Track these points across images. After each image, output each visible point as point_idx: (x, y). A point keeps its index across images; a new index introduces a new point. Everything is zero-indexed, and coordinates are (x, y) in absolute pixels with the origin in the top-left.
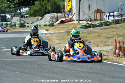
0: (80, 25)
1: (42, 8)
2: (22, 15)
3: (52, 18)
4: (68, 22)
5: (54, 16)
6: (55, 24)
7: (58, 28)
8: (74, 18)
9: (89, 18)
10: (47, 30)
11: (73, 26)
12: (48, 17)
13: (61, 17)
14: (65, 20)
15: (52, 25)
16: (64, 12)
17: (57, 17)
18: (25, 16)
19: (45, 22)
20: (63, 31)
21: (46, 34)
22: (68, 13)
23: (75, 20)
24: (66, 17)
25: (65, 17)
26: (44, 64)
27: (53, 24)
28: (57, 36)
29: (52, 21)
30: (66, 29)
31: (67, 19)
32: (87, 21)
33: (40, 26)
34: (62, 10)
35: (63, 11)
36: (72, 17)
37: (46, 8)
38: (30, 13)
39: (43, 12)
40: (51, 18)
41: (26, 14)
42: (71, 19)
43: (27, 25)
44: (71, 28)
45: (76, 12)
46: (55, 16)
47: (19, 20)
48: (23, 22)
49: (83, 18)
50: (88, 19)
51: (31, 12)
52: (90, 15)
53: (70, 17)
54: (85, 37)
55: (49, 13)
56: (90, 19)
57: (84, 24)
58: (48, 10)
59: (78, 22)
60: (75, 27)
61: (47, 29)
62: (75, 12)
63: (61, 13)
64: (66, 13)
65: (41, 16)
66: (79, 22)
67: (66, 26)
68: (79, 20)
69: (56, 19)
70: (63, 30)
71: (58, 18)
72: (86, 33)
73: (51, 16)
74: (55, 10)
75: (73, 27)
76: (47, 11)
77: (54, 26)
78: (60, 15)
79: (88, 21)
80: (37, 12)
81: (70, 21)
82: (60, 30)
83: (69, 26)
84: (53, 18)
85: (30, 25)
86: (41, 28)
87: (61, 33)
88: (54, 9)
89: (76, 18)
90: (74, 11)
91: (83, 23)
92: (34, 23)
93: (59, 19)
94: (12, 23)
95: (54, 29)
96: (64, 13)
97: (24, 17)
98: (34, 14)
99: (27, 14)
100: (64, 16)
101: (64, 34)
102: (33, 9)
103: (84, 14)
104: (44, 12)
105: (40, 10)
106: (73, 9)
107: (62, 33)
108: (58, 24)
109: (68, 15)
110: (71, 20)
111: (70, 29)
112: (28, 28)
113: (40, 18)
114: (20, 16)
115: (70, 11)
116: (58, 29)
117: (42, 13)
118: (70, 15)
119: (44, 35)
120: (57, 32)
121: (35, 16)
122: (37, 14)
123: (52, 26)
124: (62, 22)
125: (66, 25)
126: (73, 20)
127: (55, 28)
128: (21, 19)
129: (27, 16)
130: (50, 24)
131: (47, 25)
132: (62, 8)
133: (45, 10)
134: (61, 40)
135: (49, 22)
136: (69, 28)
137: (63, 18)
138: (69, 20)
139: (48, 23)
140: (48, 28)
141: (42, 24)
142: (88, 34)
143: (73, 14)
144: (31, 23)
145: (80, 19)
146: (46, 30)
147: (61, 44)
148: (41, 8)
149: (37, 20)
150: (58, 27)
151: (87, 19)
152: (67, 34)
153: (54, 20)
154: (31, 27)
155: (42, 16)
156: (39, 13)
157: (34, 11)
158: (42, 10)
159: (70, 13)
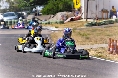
2: (36, 13)
3: (63, 16)
6: (65, 22)
7: (67, 25)
8: (83, 16)
10: (57, 27)
12: (59, 15)
13: (71, 15)
14: (74, 18)
17: (68, 15)
19: (57, 20)
21: (54, 31)
22: (77, 12)
23: (84, 18)
25: (75, 16)
29: (63, 19)
30: (74, 26)
31: (77, 17)
33: (51, 23)
34: (73, 9)
36: (81, 15)
38: (44, 11)
40: (62, 16)
41: (40, 12)
43: (40, 22)
44: (79, 26)
45: (85, 11)
46: (66, 14)
49: (91, 17)
50: (95, 18)
51: (45, 11)
52: (97, 14)
53: (79, 15)
54: (89, 34)
55: (60, 11)
57: (90, 22)
59: (85, 20)
62: (84, 11)
63: (71, 11)
65: (53, 14)
68: (87, 19)
69: (66, 17)
72: (90, 30)
73: (62, 14)
75: (81, 25)
76: (59, 9)
78: (70, 13)
79: (95, 20)
80: (50, 11)
81: (79, 19)
83: (77, 24)
85: (43, 22)
86: (52, 25)
89: (84, 16)
90: (83, 10)
92: (47, 20)
93: (69, 17)
94: (27, 20)
95: (63, 26)
96: (74, 11)
97: (39, 15)
98: (47, 12)
100: (74, 14)
102: (46, 8)
103: (92, 13)
106: (82, 8)
108: (69, 21)
109: (78, 13)
110: (80, 18)
113: (52, 16)
114: (34, 14)
115: (80, 10)
117: (55, 12)
118: (79, 14)
119: (53, 32)
121: (48, 14)
122: (50, 13)
123: (62, 24)
124: (72, 20)
126: (82, 19)
127: (64, 26)
128: (35, 16)
129: (41, 14)
130: (61, 21)
131: (58, 22)
133: (57, 9)
135: (60, 20)
136: (77, 26)
137: (73, 16)
138: (78, 18)
139: (58, 21)
140: (59, 25)
141: (53, 21)
142: (92, 32)
144: (44, 20)
148: (54, 7)
149: (50, 18)
150: (67, 24)
153: (65, 18)
154: (43, 24)
155: (55, 14)
157: (48, 9)
158: (55, 9)
159: (80, 12)
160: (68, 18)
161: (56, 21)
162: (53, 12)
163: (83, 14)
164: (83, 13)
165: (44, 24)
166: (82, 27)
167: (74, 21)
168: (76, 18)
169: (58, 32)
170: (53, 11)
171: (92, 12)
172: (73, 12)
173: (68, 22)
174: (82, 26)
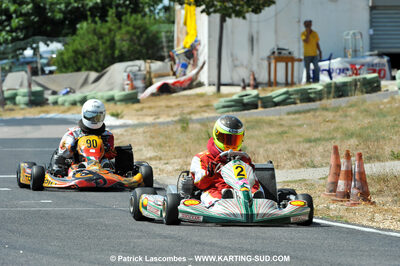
0: (222, 100)
1: (100, 42)
2: (35, 65)
3: (132, 77)
4: (185, 89)
5: (140, 70)
6: (141, 96)
7: (150, 108)
8: (204, 77)
9: (252, 77)
10: (116, 115)
11: (201, 103)
12: (118, 72)
13: (160, 72)
14: (174, 84)
15: (132, 99)
16: (169, 56)
17: (149, 73)
18: (47, 69)
19: (111, 90)
20: (169, 119)
22: (183, 60)
23: (206, 82)
24: (178, 74)
25: (174, 74)
26: (106, 226)
27: (136, 94)
28: (148, 135)
29: (133, 88)
30: (177, 111)
31: (182, 79)
32: (244, 88)
34: (165, 50)
35: (166, 54)
36: (198, 73)
37: (113, 45)
38: (62, 60)
39: (102, 55)
40: (128, 76)
41: (48, 65)
42: (192, 80)
43: (51, 98)
44: (193, 109)
45: (209, 57)
46: (142, 68)
47: (26, 83)
48: (38, 89)
49: (232, 78)
51: (65, 57)
52: (255, 68)
53: (191, 72)
55: (122, 59)
56: (255, 79)
57: (235, 97)
58: (121, 51)
59: (214, 89)
60: (207, 106)
61: (114, 112)
62: (206, 58)
63: (162, 59)
64: (177, 61)
65: (96, 71)
66: (219, 89)
67: (176, 102)
68: (220, 85)
69: (145, 78)
70: (169, 116)
71: (152, 75)
73: (128, 70)
74: (141, 51)
75: (201, 107)
76: (117, 53)
77: (138, 101)
78: (156, 65)
79: (248, 88)
80: (84, 57)
81: (190, 87)
82: (157, 116)
83: (187, 102)
84: (135, 75)
85: (61, 99)
87: (160, 124)
88: (139, 48)
89: (209, 77)
90: (204, 54)
91: (233, 94)
92: (74, 92)
93: (154, 80)
94: (3, 92)
95: (137, 111)
96: (172, 59)
97: (43, 72)
98: (75, 62)
99: (54, 65)
100: (172, 69)
101: (171, 127)
102: (71, 48)
103: (237, 63)
104: (106, 57)
105: (94, 49)
106: (200, 48)
107: (163, 123)
108: (153, 95)
109: (185, 66)
110: (194, 83)
111: (190, 113)
112: (56, 107)
113: (93, 75)
114: (28, 68)
116: (153, 111)
117: (101, 60)
118: (190, 67)
120: (149, 120)
121: (79, 70)
122: (85, 64)
123: (133, 103)
124: (165, 89)
125: (178, 97)
126: (200, 85)
127: (142, 109)
128: (34, 78)
129: (53, 68)
130: (127, 95)
131: (117, 98)
132: (165, 44)
133: (109, 52)
134: (160, 146)
135: (124, 90)
136: (187, 110)
137: (168, 75)
138: (186, 84)
139: (118, 94)
140: (120, 108)
141: (99, 94)
143: (200, 64)
144: (64, 91)
145: (223, 81)
146: (113, 115)
147: (160, 159)
148: (97, 44)
149: (85, 82)
150: (152, 104)
151: (243, 81)
152: (179, 128)
153: (139, 84)
154: (63, 104)
155: (101, 68)
156: (90, 59)
157: (76, 52)
158: (101, 50)
159: (192, 62)
160: (151, 84)
161: (111, 93)
162: (95, 64)
163: (202, 67)
164: (204, 64)
165: (67, 104)
166: (206, 115)
167: (174, 95)
168: (178, 82)
169: (126, 131)
170: (93, 58)
171: (237, 59)
172: (167, 60)
173: (154, 98)
174: (205, 111)
